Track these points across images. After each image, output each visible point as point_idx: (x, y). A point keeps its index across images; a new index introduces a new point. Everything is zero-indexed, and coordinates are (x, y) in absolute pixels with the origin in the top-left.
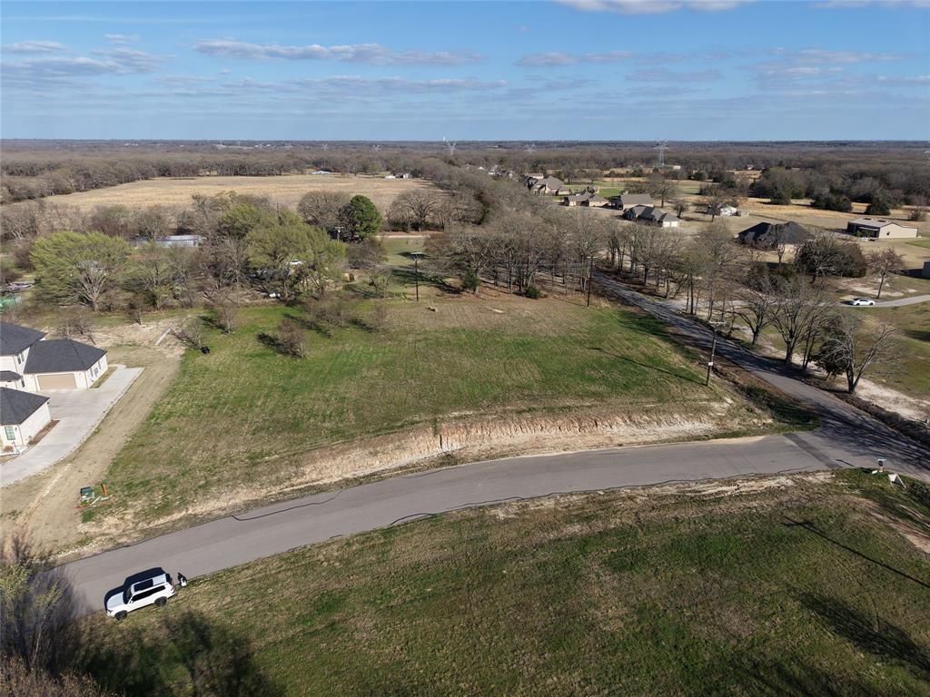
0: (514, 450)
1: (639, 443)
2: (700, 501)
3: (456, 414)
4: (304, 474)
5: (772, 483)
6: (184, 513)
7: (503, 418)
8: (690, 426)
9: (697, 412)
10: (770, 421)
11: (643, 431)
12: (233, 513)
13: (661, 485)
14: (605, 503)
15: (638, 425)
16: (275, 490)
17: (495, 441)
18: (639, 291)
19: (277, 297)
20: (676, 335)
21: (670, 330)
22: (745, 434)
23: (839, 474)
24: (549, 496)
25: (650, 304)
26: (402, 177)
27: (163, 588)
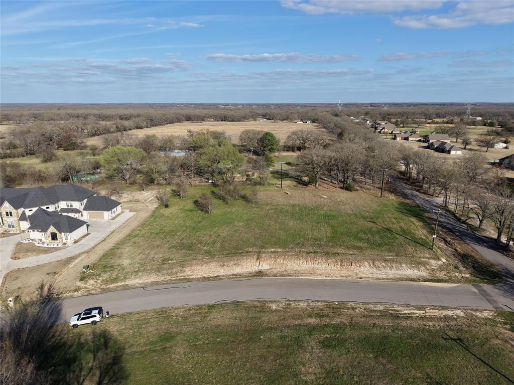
0: (297, 273)
1: (373, 278)
2: (396, 316)
3: (273, 250)
4: (185, 272)
5: (450, 313)
6: (123, 283)
7: (297, 256)
8: (409, 271)
9: (418, 264)
10: (468, 275)
11: (378, 272)
12: (143, 287)
13: (375, 304)
14: (336, 309)
15: (378, 268)
16: (168, 278)
17: (289, 267)
18: (418, 191)
19: (212, 182)
20: (428, 218)
21: (427, 215)
22: (445, 281)
23: (500, 313)
24: (305, 301)
25: (420, 199)
26: (306, 122)
27: (95, 316)
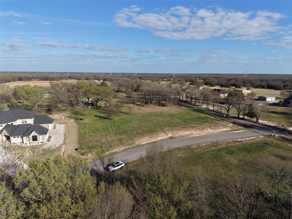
0: (187, 135)
1: (216, 133)
2: (237, 141)
5: (252, 138)
7: (180, 129)
8: (225, 129)
9: (225, 126)
10: (243, 128)
11: (215, 131)
13: (228, 140)
14: (217, 144)
15: (213, 129)
17: (181, 134)
18: (191, 105)
19: (91, 108)
20: (207, 113)
21: (205, 112)
22: (239, 130)
23: (265, 136)
24: (203, 143)
25: (196, 108)
27: (122, 164)
